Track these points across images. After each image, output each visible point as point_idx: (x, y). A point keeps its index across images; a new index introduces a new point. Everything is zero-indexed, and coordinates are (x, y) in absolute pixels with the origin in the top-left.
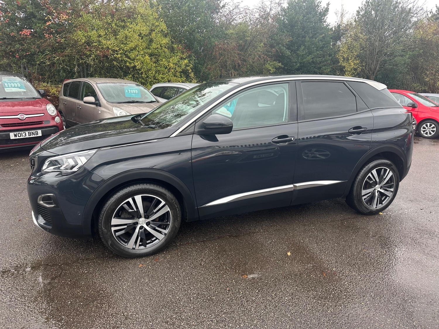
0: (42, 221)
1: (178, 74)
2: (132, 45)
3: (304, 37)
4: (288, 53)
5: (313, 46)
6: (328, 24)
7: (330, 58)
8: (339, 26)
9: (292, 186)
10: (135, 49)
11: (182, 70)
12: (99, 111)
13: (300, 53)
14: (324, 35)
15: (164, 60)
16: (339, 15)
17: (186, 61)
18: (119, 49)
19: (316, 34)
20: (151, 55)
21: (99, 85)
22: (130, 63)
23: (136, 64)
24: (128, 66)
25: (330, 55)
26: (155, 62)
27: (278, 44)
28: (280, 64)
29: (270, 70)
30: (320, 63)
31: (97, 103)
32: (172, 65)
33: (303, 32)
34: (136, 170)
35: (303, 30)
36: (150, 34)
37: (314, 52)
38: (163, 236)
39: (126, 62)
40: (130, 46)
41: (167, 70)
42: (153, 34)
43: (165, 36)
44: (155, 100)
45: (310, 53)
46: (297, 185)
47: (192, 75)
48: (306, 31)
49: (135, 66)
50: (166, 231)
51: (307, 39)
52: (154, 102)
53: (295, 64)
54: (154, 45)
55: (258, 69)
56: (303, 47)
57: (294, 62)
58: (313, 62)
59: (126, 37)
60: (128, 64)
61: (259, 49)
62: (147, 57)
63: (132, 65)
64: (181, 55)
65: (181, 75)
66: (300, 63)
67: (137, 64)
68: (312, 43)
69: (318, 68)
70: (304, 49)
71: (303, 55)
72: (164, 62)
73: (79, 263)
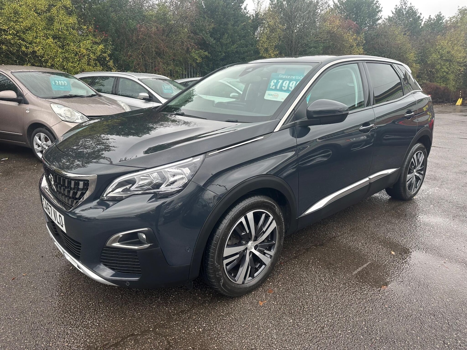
0: (108, 273)
1: (92, 62)
2: (27, 23)
3: (227, 24)
4: (212, 41)
5: (236, 35)
6: (247, 11)
7: (252, 48)
8: (257, 15)
9: (367, 179)
10: (30, 29)
11: (97, 57)
12: (27, 110)
13: (224, 41)
14: (245, 23)
15: (72, 44)
16: (256, 4)
17: (101, 46)
18: (8, 29)
19: (237, 22)
20: (54, 37)
21: (15, 74)
22: (27, 48)
23: (36, 49)
24: (24, 51)
25: (252, 45)
26: (60, 47)
27: (201, 31)
28: (206, 53)
29: (197, 60)
30: (244, 52)
31: (21, 100)
32: (84, 51)
33: (225, 19)
34: (252, 179)
35: (224, 16)
36: (49, 10)
37: (236, 42)
38: (270, 259)
39: (20, 46)
40: (24, 24)
41: (77, 57)
42: (54, 10)
43: (70, 14)
44: (95, 94)
45: (233, 42)
46: (371, 177)
47: (111, 63)
48: (227, 18)
49: (34, 52)
50: (272, 253)
51: (230, 26)
52: (95, 95)
53: (220, 54)
54: (56, 25)
55: (182, 58)
56: (226, 36)
57: (218, 52)
58: (237, 52)
59: (16, 13)
60: (24, 49)
61: (182, 35)
62: (51, 40)
63: (30, 50)
64: (94, 39)
65: (96, 64)
66: (225, 53)
67: (38, 48)
68: (234, 32)
69: (242, 58)
70: (228, 38)
71: (227, 44)
72: (72, 47)
73: (176, 320)
